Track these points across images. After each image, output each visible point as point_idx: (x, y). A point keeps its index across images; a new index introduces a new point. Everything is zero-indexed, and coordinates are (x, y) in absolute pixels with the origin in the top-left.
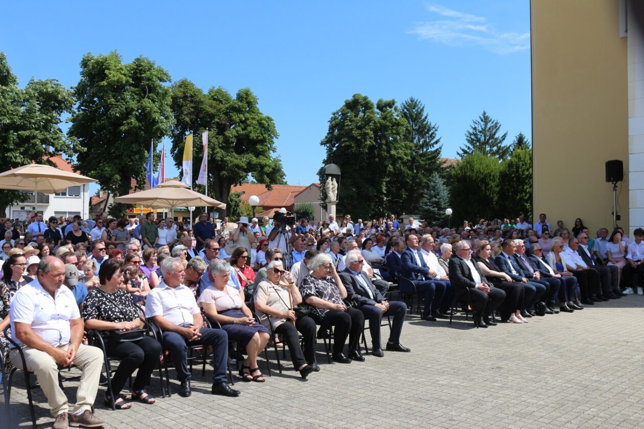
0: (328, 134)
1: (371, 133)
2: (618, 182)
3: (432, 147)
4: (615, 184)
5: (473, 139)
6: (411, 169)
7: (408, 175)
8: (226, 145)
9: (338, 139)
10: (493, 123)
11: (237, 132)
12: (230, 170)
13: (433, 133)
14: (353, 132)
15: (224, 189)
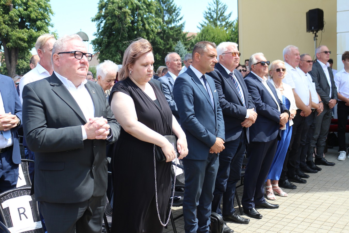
0: (98, 13)
1: (129, 11)
2: (319, 32)
3: (177, 22)
4: (315, 34)
5: (209, 17)
6: (162, 38)
7: (160, 43)
8: (11, 23)
9: (105, 17)
10: (222, 5)
11: (19, 11)
12: (14, 42)
13: (178, 12)
14: (116, 11)
15: (12, 57)
